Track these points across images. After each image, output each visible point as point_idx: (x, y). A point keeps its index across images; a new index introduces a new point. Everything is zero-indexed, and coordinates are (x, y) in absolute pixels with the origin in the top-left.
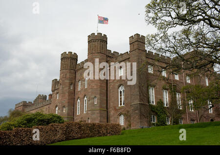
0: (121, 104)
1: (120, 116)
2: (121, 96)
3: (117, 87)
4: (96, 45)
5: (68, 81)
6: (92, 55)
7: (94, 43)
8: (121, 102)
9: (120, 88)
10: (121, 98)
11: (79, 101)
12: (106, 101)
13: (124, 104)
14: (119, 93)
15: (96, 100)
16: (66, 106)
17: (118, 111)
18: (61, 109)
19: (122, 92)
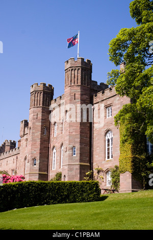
0: (108, 157)
1: (106, 173)
3: (103, 134)
5: (40, 124)
6: (70, 89)
7: (73, 72)
8: (108, 153)
9: (108, 135)
10: (108, 149)
11: (55, 151)
13: (112, 157)
14: (107, 142)
15: (75, 151)
16: (38, 158)
17: (105, 166)
18: (31, 162)
19: (110, 141)
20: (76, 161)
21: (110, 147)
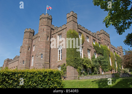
0: (59, 59)
1: (58, 67)
2: (59, 53)
4: (45, 20)
5: (27, 45)
6: (42, 27)
7: (43, 19)
8: (59, 57)
10: (59, 55)
11: (33, 57)
12: (49, 57)
13: (61, 59)
14: (58, 52)
15: (42, 56)
16: (25, 60)
17: (58, 64)
18: (22, 62)
19: (61, 51)
20: (43, 61)
21: (61, 54)
